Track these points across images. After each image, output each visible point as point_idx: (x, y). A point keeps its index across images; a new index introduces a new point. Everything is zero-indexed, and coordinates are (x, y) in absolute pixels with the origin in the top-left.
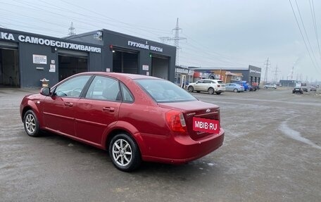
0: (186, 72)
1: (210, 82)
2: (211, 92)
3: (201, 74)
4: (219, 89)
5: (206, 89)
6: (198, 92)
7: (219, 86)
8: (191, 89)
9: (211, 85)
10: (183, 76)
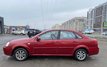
0: (7, 27)
1: (21, 31)
2: (22, 34)
3: (12, 28)
4: (25, 33)
5: (20, 33)
6: (16, 35)
7: (25, 32)
8: (13, 34)
9: (22, 32)
10: (6, 29)
